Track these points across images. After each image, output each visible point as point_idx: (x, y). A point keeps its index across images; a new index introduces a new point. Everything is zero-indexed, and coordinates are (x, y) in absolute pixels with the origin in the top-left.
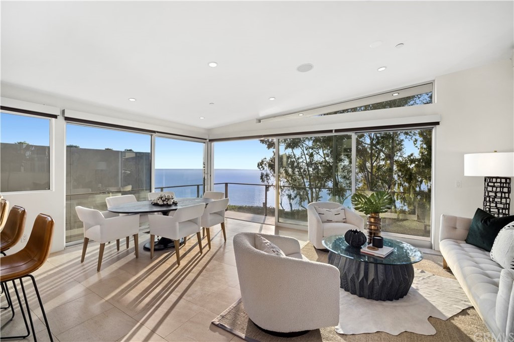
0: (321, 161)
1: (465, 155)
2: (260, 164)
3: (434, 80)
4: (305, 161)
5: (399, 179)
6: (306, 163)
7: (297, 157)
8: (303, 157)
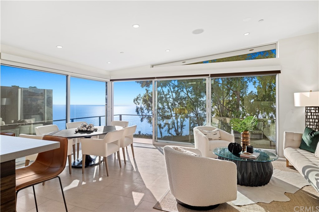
0: (185, 96)
1: (295, 94)
2: (136, 100)
3: (277, 42)
4: (172, 97)
5: (243, 111)
6: (173, 98)
7: (165, 93)
8: (170, 93)
